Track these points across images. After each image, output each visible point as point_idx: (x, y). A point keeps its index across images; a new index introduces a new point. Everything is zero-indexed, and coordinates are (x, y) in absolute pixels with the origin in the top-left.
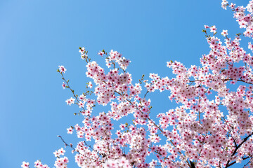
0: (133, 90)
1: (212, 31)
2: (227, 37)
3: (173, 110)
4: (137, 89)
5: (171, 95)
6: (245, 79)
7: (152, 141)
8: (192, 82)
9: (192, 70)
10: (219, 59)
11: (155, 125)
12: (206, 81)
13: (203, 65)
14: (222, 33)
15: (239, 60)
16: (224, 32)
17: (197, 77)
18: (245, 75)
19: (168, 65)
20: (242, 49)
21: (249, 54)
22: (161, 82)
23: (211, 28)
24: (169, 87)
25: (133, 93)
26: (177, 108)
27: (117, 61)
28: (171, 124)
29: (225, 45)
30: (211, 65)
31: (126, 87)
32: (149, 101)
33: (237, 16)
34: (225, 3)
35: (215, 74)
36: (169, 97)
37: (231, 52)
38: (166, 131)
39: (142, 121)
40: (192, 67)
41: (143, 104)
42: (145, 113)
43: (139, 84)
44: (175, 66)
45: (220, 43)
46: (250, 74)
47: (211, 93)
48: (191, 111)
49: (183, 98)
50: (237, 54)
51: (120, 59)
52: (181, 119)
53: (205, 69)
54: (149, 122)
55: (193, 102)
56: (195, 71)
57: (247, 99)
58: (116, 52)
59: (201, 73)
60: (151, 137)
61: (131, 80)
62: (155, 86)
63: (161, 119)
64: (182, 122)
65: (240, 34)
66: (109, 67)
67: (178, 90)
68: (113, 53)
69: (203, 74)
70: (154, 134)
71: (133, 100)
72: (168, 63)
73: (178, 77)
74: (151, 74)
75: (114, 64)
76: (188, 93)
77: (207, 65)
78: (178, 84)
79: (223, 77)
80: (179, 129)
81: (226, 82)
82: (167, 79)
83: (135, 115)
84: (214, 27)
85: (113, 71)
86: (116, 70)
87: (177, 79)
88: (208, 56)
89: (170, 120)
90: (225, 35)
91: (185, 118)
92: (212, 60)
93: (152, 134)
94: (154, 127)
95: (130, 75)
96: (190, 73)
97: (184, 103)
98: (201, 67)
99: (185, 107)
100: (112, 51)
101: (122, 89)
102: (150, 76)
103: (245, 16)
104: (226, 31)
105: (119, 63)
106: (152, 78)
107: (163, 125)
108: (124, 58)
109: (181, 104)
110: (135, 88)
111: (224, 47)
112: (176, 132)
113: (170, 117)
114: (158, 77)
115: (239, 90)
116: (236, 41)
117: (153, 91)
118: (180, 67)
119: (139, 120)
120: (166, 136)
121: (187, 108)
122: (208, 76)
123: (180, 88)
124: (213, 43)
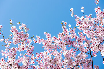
0: (28, 41)
1: (65, 24)
2: (70, 28)
3: (42, 52)
4: (30, 41)
5: (43, 46)
6: (74, 46)
7: (32, 63)
8: (53, 42)
9: (54, 38)
10: (66, 36)
11: (34, 57)
12: (58, 43)
13: (59, 37)
14: (69, 26)
15: (73, 38)
16: (70, 26)
17: (55, 41)
18: (74, 44)
19: (44, 34)
20: (75, 33)
21: (78, 36)
22: (40, 40)
23: (65, 23)
24: (43, 43)
25: (28, 42)
26: (45, 52)
27: (24, 28)
28: (41, 58)
29: (69, 31)
30: (61, 38)
31: (25, 39)
32: (34, 47)
33: (76, 20)
34: (73, 14)
35: (63, 41)
36: (42, 47)
37: (71, 34)
38: (38, 60)
39: (29, 54)
40: (54, 37)
41: (31, 48)
42: (31, 51)
43: (31, 39)
44: (47, 35)
45: (67, 29)
46: (76, 44)
47: (59, 49)
48: (50, 54)
49: (48, 48)
50: (73, 35)
51: (26, 27)
52: (45, 57)
53: (59, 39)
54: (32, 55)
55: (51, 51)
56: (55, 39)
57: (73, 54)
58: (24, 24)
59: (57, 40)
60: (31, 61)
61: (28, 37)
62: (37, 41)
63: (37, 55)
64: (45, 58)
65: (76, 28)
66: (20, 30)
67: (46, 45)
68: (23, 24)
69: (58, 40)
70: (33, 60)
71: (27, 45)
72: (45, 33)
73: (47, 39)
74: (37, 36)
75: (23, 29)
76: (50, 47)
77: (60, 37)
78: (47, 42)
79: (65, 43)
80: (43, 60)
81: (66, 45)
82: (43, 39)
83: (27, 51)
84: (66, 23)
85: (22, 32)
86: (23, 31)
87: (47, 40)
88: (61, 34)
89: (41, 56)
90: (70, 27)
91: (47, 56)
92: (62, 35)
93: (32, 60)
94: (34, 58)
95: (28, 35)
96: (52, 39)
97: (48, 50)
98: (58, 37)
99: (48, 52)
100: (23, 23)
101: (24, 40)
102: (36, 37)
103: (79, 21)
104: (71, 25)
105: (25, 29)
106: (37, 37)
107: (37, 58)
108: (27, 27)
109: (46, 51)
110: (29, 40)
111: (69, 32)
112: (42, 61)
113: (41, 55)
114: (40, 38)
115: (71, 50)
116: (74, 30)
117: (36, 43)
118: (49, 36)
119: (28, 54)
120: (38, 62)
121: (48, 53)
122: (60, 42)
123: (47, 44)
124: (64, 29)
